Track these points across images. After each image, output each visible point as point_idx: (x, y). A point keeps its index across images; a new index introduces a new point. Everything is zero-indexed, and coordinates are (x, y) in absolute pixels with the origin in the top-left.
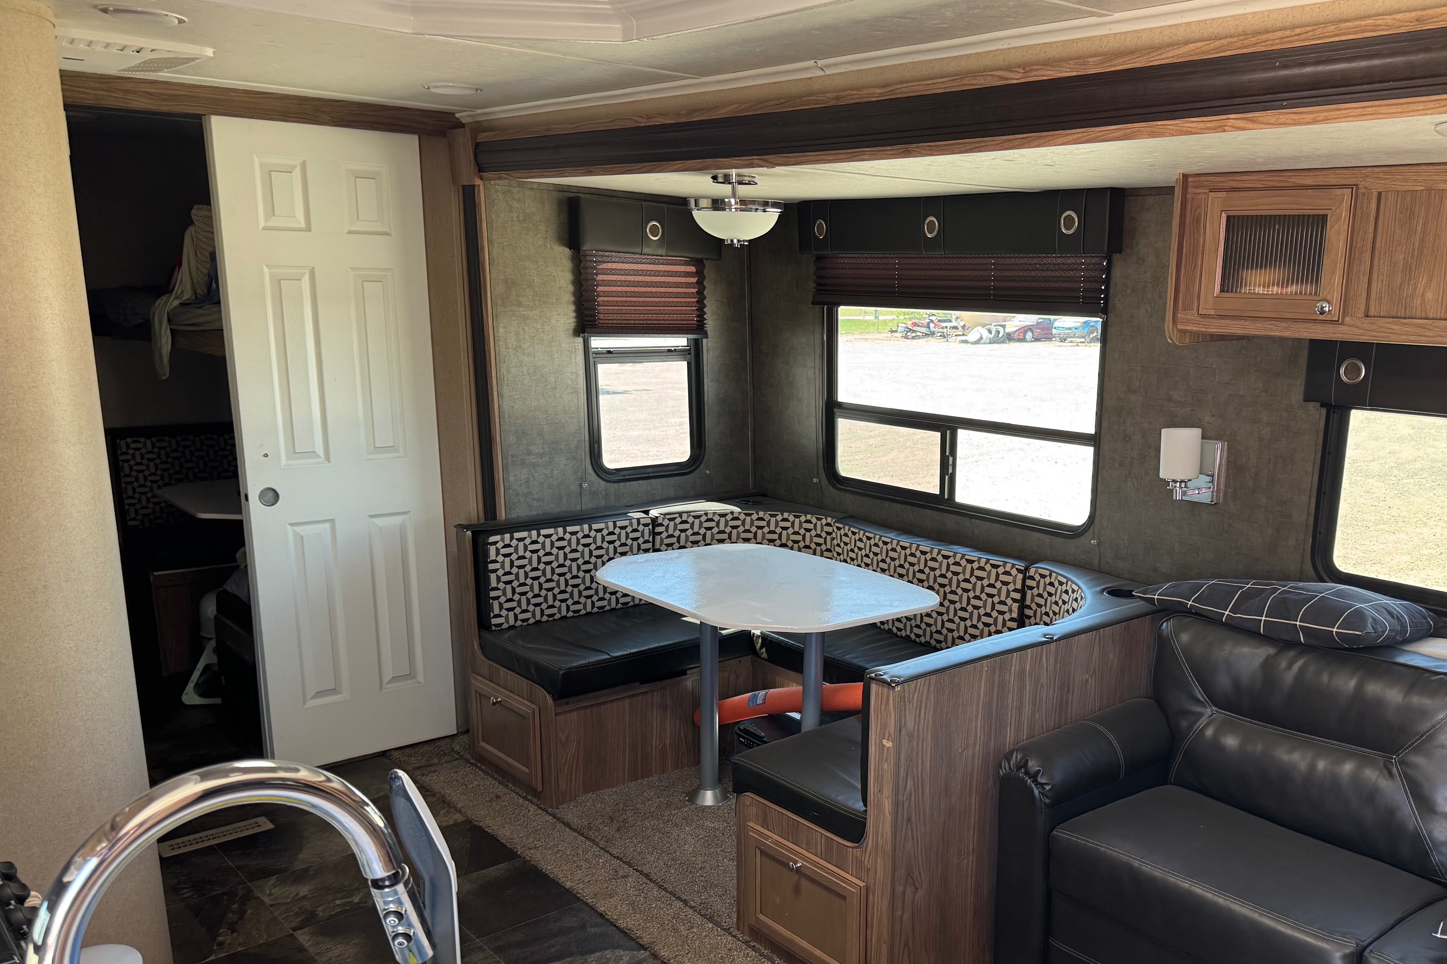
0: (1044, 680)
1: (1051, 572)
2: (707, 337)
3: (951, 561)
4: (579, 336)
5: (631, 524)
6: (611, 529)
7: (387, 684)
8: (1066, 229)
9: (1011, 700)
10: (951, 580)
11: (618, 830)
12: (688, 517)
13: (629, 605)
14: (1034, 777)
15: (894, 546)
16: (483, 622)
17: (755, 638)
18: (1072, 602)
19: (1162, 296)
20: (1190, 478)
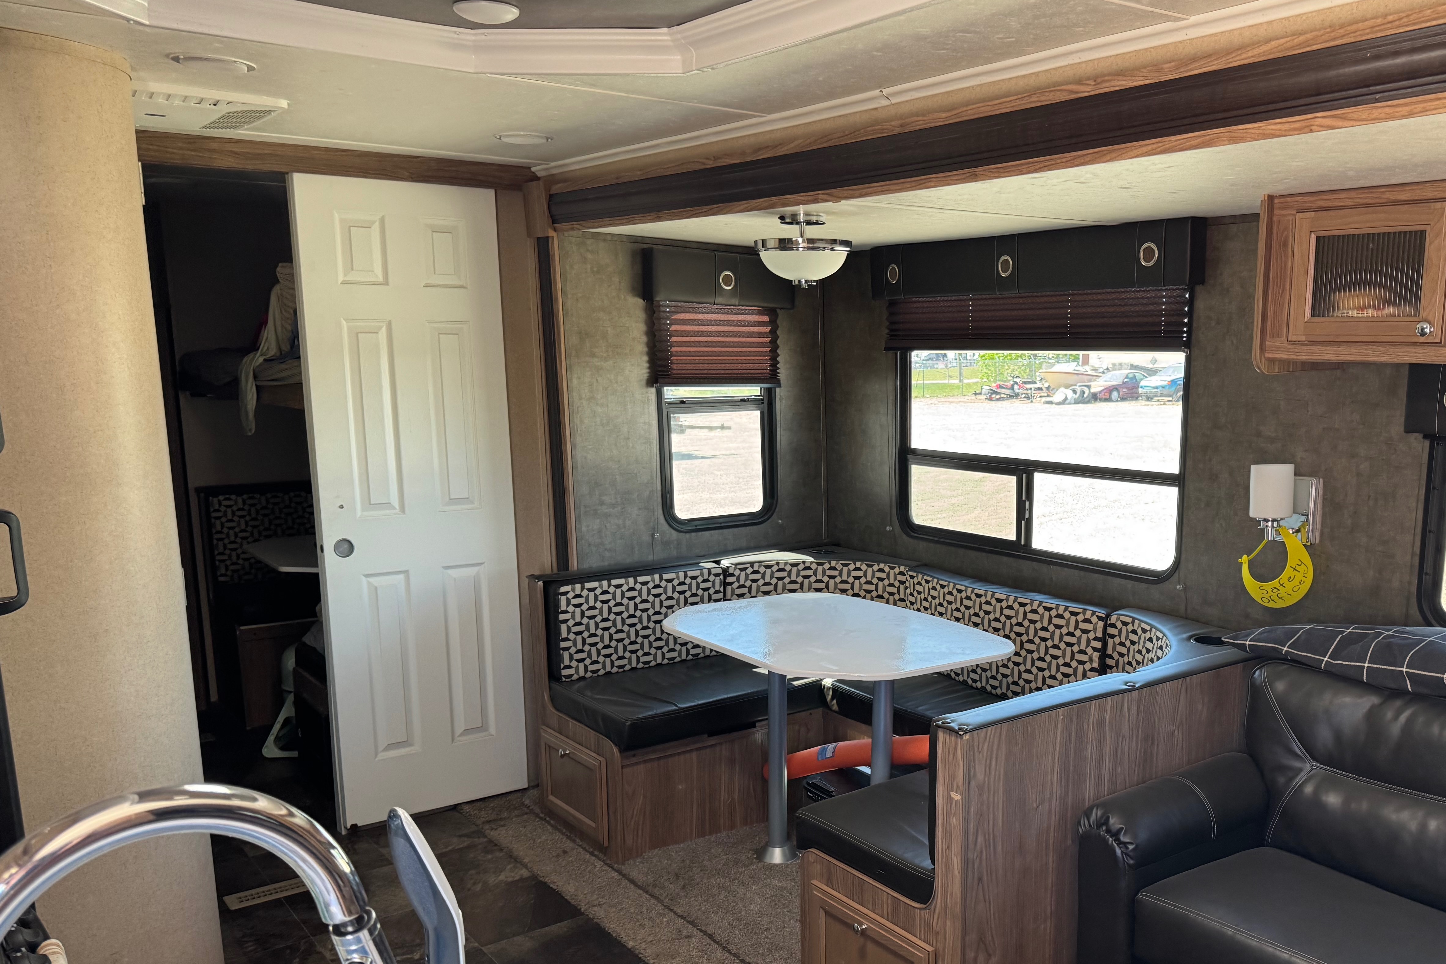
0: (1126, 729)
1: (1134, 619)
2: (780, 386)
3: (1028, 608)
4: (652, 386)
5: (702, 574)
6: (682, 579)
7: (459, 736)
8: (1145, 261)
9: (1090, 752)
10: (1028, 629)
11: (684, 887)
12: (760, 566)
13: (699, 657)
14: (1116, 835)
15: (969, 594)
16: (554, 674)
17: (825, 689)
18: (1156, 650)
19: (1249, 327)
20: (1282, 517)
